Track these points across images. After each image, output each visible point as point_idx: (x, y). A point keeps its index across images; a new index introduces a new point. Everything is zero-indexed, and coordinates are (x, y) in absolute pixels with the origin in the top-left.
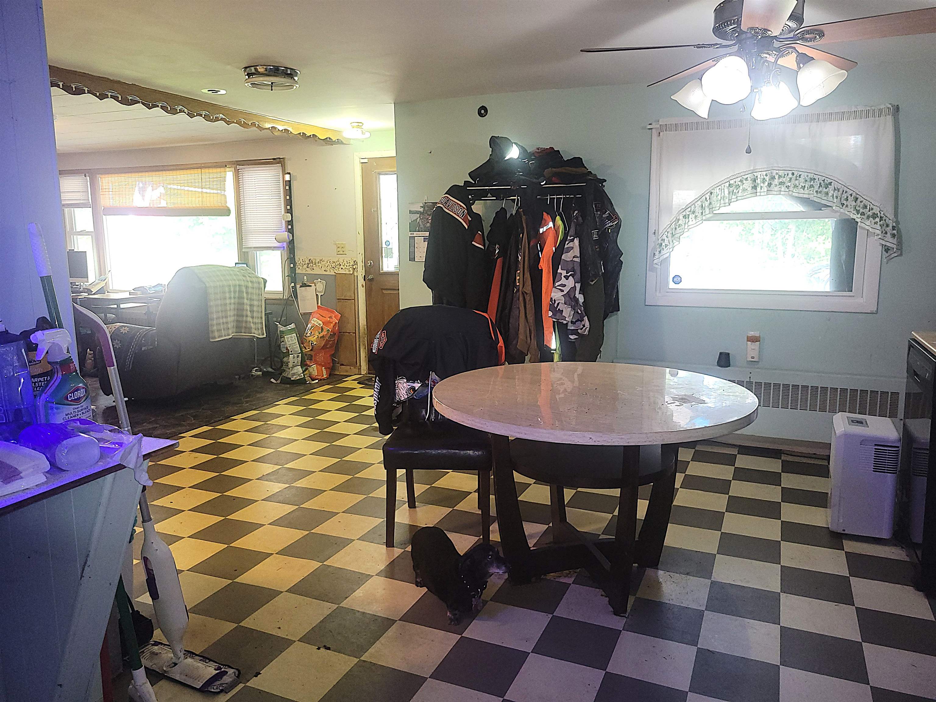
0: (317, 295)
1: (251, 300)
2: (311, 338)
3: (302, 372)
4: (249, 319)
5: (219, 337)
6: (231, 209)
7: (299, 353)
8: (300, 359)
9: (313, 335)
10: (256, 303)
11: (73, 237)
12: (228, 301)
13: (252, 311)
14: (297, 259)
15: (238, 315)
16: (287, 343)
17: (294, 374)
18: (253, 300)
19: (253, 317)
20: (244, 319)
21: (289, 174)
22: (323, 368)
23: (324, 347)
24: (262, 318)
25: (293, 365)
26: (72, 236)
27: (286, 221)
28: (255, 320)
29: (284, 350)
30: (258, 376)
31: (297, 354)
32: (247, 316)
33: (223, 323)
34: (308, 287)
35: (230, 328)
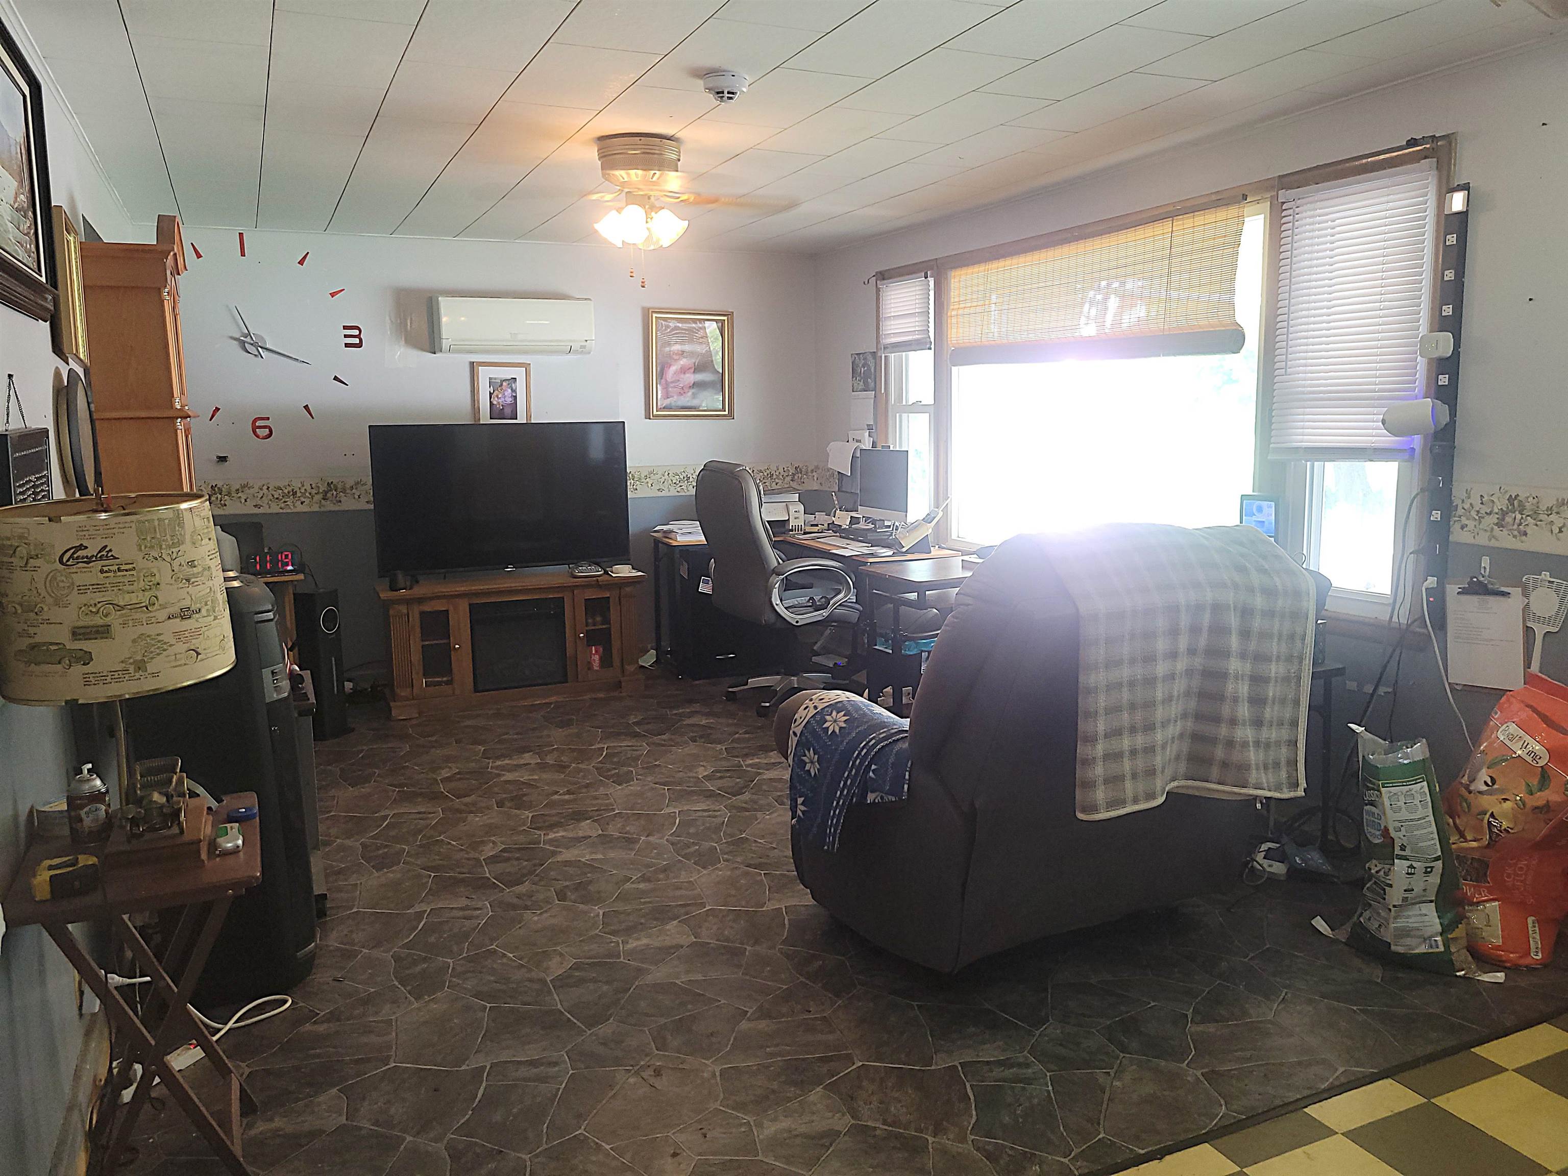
0: (1529, 632)
1: (1260, 658)
2: (1489, 803)
3: (1439, 929)
4: (1245, 733)
5: (1110, 805)
6: (1246, 331)
7: (1437, 859)
8: (1435, 879)
9: (1502, 791)
10: (1275, 669)
11: (900, 416)
12: (1161, 669)
13: (1257, 701)
14: (1458, 493)
15: (1199, 717)
16: (1389, 812)
17: (1404, 933)
18: (1267, 659)
19: (1258, 723)
20: (1223, 731)
21: (1466, 187)
22: (1530, 920)
23: (1546, 845)
24: (1294, 724)
25: (1405, 899)
26: (898, 415)
27: (1430, 361)
28: (1265, 734)
29: (1375, 837)
30: (1272, 879)
31: (1427, 860)
32: (1233, 722)
33: (1133, 752)
34: (1491, 599)
35: (1159, 767)
